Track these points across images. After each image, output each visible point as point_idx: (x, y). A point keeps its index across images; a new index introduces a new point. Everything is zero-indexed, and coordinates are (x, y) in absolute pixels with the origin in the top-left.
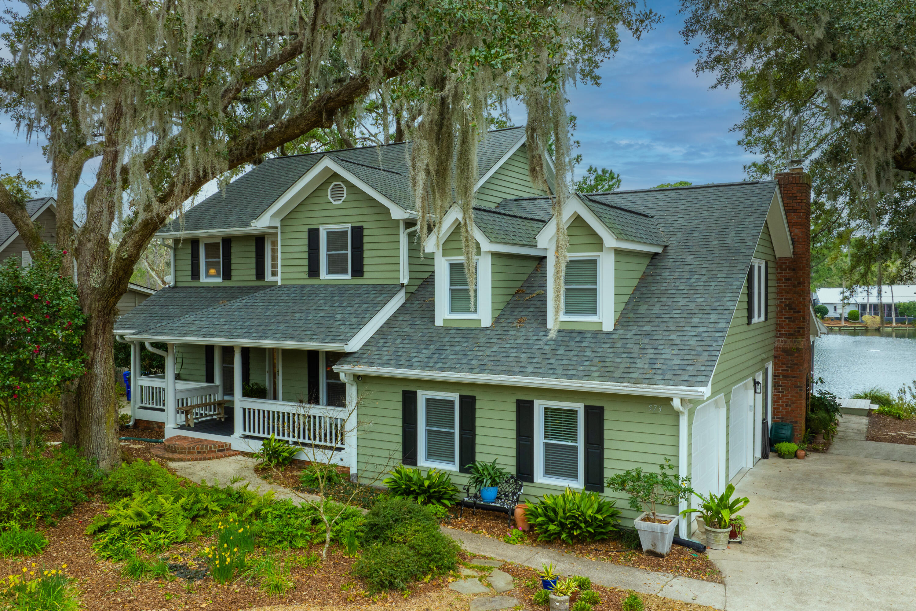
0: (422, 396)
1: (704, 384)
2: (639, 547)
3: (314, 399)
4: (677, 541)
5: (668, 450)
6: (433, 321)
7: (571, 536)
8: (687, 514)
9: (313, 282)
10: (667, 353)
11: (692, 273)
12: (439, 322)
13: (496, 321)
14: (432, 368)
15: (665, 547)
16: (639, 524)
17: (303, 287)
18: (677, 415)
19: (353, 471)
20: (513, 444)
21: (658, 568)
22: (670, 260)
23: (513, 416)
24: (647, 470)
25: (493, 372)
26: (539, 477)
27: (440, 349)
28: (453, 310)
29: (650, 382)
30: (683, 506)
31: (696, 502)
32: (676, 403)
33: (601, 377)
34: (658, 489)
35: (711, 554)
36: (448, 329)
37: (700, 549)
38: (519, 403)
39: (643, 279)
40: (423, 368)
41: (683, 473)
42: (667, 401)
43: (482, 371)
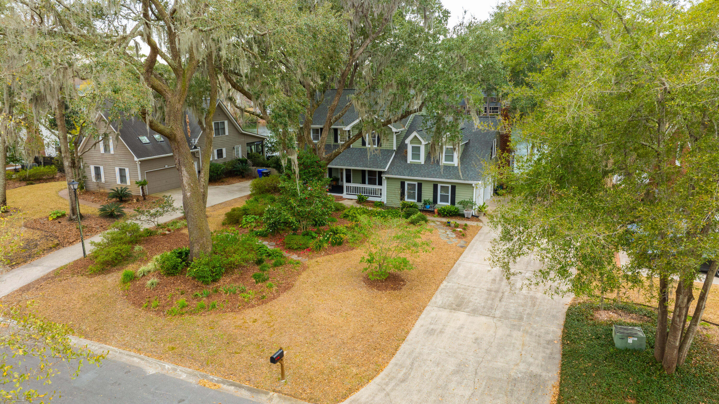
0: (406, 183)
1: (480, 181)
2: (464, 217)
3: (364, 182)
4: (472, 216)
5: (471, 196)
6: (407, 161)
7: (449, 215)
8: (474, 210)
9: (364, 147)
10: (471, 173)
11: (477, 149)
12: (408, 162)
13: (425, 162)
14: (411, 176)
15: (470, 216)
16: (465, 212)
17: (360, 149)
18: (473, 187)
19: (385, 202)
20: (432, 195)
21: (469, 220)
22: (471, 144)
23: (432, 188)
24: (466, 200)
25: (428, 177)
26: (439, 202)
27: (411, 170)
28: (413, 159)
29: (468, 180)
30: (474, 208)
31: (477, 207)
32: (473, 185)
33: (456, 179)
34: (469, 204)
35: (480, 218)
36: (411, 164)
37: (477, 217)
38: (434, 185)
39: (464, 150)
40: (408, 176)
41: (474, 201)
42: (471, 185)
43: (425, 177)
